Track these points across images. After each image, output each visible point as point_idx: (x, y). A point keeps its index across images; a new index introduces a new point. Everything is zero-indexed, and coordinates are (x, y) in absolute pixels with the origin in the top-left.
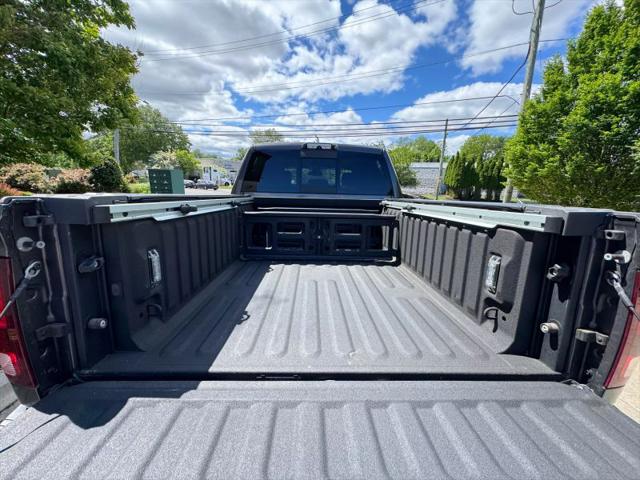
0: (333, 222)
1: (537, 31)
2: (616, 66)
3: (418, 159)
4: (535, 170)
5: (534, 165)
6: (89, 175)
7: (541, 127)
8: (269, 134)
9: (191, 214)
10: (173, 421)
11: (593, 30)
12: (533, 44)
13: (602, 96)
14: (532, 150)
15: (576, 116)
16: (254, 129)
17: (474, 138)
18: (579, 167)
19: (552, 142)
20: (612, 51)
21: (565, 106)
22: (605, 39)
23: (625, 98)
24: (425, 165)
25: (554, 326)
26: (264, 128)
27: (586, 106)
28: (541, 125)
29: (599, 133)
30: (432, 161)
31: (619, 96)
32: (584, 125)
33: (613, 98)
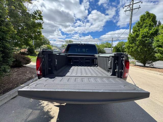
0: (84, 58)
1: (131, 19)
2: (147, 27)
3: (106, 47)
4: (132, 49)
5: (131, 48)
6: (27, 50)
7: (132, 40)
8: (70, 41)
9: (60, 55)
10: (62, 79)
11: (142, 20)
12: (130, 22)
13: (145, 34)
14: (131, 45)
15: (140, 38)
16: (66, 40)
17: (120, 42)
18: (141, 49)
19: (135, 43)
20: (146, 24)
21: (137, 36)
22: (145, 21)
23: (149, 34)
24: (108, 49)
25: (117, 70)
26: (68, 40)
27: (142, 36)
28: (133, 40)
29: (145, 42)
30: (109, 48)
31: (148, 34)
32: (142, 40)
33: (147, 34)
